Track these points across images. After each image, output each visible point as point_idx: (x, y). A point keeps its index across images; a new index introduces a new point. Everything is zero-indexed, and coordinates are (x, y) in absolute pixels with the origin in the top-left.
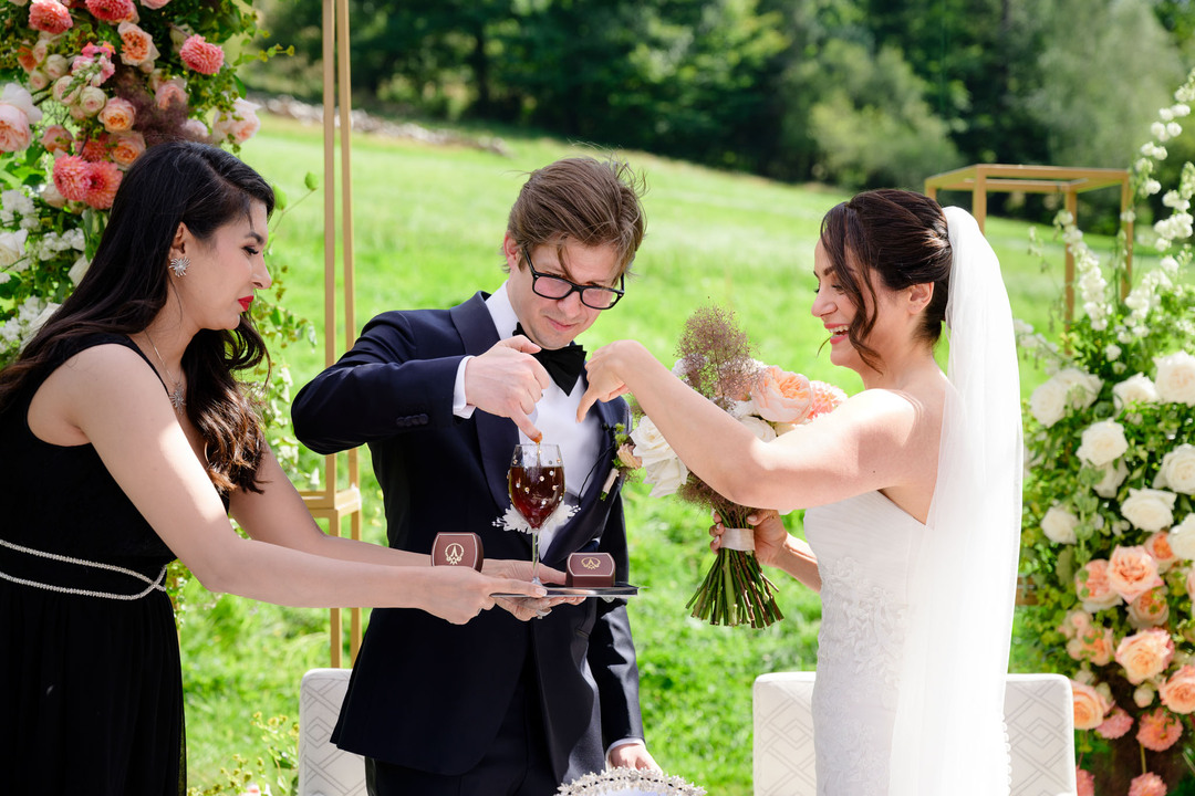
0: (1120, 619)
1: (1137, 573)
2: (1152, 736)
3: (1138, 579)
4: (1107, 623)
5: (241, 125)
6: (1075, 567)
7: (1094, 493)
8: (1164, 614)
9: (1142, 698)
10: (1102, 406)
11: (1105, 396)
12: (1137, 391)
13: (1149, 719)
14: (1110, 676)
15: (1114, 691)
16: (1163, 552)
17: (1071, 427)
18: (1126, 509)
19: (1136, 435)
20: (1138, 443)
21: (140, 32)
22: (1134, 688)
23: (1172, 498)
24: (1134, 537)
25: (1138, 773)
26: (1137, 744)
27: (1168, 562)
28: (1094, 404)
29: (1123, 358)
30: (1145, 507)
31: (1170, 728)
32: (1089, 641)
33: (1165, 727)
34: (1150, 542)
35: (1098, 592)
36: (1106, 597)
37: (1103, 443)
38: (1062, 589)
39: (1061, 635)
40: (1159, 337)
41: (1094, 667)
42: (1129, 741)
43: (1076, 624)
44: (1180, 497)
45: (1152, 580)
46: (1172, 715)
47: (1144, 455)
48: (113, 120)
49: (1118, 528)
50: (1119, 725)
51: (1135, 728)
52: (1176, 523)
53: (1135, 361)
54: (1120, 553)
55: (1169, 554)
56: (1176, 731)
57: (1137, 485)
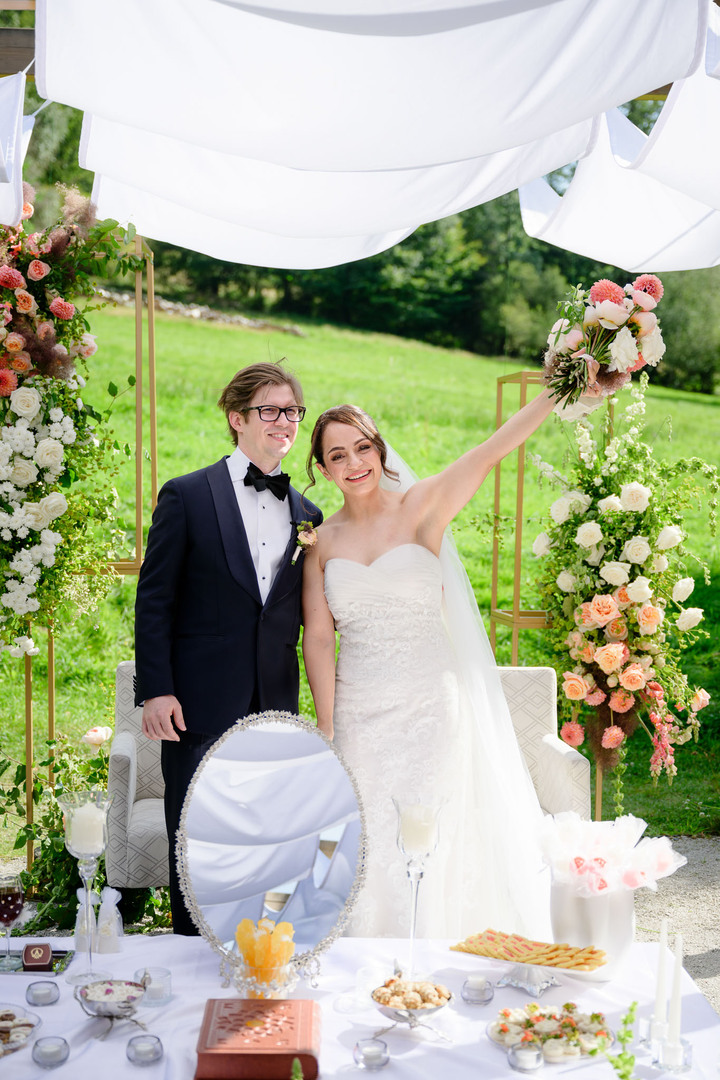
0: (599, 636)
1: (606, 610)
2: (617, 705)
3: (607, 613)
4: (591, 638)
5: (86, 348)
6: (575, 606)
7: (585, 563)
8: (625, 634)
9: (611, 682)
10: (592, 512)
11: (593, 507)
12: (611, 505)
13: (616, 694)
14: (592, 669)
15: (595, 678)
16: (624, 597)
17: (573, 524)
18: (602, 573)
19: (608, 530)
20: (610, 535)
21: (27, 294)
22: (607, 676)
23: (629, 566)
24: (608, 589)
25: (609, 726)
26: (609, 708)
27: (627, 604)
28: (587, 511)
29: (604, 485)
30: (614, 572)
31: (627, 700)
32: (581, 649)
33: (624, 699)
34: (616, 593)
35: (586, 621)
36: (591, 624)
37: (589, 535)
38: (566, 619)
39: (566, 646)
40: (625, 472)
41: (583, 664)
42: (604, 706)
43: (575, 639)
44: (634, 566)
45: (615, 614)
46: (628, 692)
47: (613, 542)
48: (11, 345)
49: (598, 584)
50: (598, 698)
51: (608, 699)
52: (632, 581)
53: (610, 486)
54: (598, 598)
55: (628, 600)
56: (631, 702)
57: (609, 559)
